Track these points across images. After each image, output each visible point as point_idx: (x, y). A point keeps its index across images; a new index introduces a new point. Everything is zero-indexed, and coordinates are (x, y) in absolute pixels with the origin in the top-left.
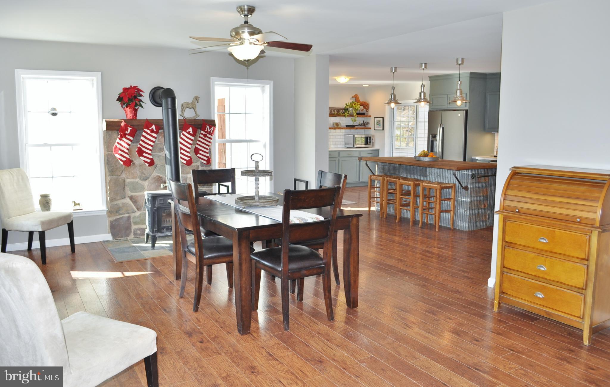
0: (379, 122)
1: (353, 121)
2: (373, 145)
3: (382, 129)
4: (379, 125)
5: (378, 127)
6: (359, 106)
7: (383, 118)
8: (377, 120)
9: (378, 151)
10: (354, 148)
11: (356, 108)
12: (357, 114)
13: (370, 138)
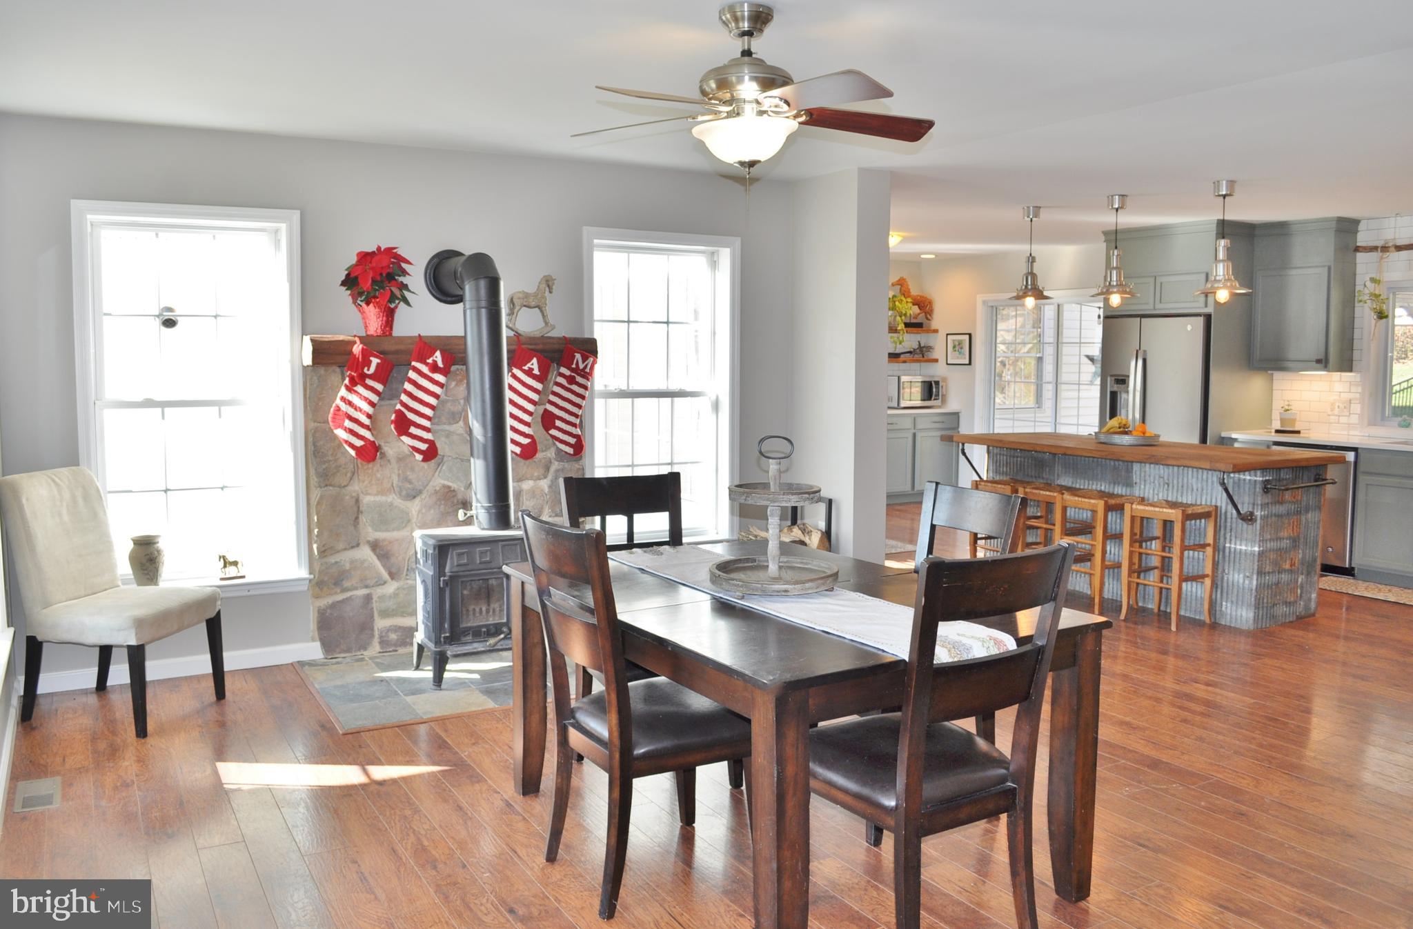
0: (959, 344)
1: (895, 343)
2: (944, 402)
3: (967, 362)
4: (960, 353)
5: (958, 358)
6: (910, 305)
7: (970, 335)
8: (954, 341)
9: (956, 415)
10: (898, 408)
11: (904, 312)
12: (907, 325)
13: (937, 383)
